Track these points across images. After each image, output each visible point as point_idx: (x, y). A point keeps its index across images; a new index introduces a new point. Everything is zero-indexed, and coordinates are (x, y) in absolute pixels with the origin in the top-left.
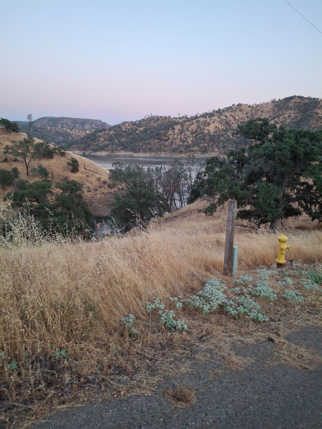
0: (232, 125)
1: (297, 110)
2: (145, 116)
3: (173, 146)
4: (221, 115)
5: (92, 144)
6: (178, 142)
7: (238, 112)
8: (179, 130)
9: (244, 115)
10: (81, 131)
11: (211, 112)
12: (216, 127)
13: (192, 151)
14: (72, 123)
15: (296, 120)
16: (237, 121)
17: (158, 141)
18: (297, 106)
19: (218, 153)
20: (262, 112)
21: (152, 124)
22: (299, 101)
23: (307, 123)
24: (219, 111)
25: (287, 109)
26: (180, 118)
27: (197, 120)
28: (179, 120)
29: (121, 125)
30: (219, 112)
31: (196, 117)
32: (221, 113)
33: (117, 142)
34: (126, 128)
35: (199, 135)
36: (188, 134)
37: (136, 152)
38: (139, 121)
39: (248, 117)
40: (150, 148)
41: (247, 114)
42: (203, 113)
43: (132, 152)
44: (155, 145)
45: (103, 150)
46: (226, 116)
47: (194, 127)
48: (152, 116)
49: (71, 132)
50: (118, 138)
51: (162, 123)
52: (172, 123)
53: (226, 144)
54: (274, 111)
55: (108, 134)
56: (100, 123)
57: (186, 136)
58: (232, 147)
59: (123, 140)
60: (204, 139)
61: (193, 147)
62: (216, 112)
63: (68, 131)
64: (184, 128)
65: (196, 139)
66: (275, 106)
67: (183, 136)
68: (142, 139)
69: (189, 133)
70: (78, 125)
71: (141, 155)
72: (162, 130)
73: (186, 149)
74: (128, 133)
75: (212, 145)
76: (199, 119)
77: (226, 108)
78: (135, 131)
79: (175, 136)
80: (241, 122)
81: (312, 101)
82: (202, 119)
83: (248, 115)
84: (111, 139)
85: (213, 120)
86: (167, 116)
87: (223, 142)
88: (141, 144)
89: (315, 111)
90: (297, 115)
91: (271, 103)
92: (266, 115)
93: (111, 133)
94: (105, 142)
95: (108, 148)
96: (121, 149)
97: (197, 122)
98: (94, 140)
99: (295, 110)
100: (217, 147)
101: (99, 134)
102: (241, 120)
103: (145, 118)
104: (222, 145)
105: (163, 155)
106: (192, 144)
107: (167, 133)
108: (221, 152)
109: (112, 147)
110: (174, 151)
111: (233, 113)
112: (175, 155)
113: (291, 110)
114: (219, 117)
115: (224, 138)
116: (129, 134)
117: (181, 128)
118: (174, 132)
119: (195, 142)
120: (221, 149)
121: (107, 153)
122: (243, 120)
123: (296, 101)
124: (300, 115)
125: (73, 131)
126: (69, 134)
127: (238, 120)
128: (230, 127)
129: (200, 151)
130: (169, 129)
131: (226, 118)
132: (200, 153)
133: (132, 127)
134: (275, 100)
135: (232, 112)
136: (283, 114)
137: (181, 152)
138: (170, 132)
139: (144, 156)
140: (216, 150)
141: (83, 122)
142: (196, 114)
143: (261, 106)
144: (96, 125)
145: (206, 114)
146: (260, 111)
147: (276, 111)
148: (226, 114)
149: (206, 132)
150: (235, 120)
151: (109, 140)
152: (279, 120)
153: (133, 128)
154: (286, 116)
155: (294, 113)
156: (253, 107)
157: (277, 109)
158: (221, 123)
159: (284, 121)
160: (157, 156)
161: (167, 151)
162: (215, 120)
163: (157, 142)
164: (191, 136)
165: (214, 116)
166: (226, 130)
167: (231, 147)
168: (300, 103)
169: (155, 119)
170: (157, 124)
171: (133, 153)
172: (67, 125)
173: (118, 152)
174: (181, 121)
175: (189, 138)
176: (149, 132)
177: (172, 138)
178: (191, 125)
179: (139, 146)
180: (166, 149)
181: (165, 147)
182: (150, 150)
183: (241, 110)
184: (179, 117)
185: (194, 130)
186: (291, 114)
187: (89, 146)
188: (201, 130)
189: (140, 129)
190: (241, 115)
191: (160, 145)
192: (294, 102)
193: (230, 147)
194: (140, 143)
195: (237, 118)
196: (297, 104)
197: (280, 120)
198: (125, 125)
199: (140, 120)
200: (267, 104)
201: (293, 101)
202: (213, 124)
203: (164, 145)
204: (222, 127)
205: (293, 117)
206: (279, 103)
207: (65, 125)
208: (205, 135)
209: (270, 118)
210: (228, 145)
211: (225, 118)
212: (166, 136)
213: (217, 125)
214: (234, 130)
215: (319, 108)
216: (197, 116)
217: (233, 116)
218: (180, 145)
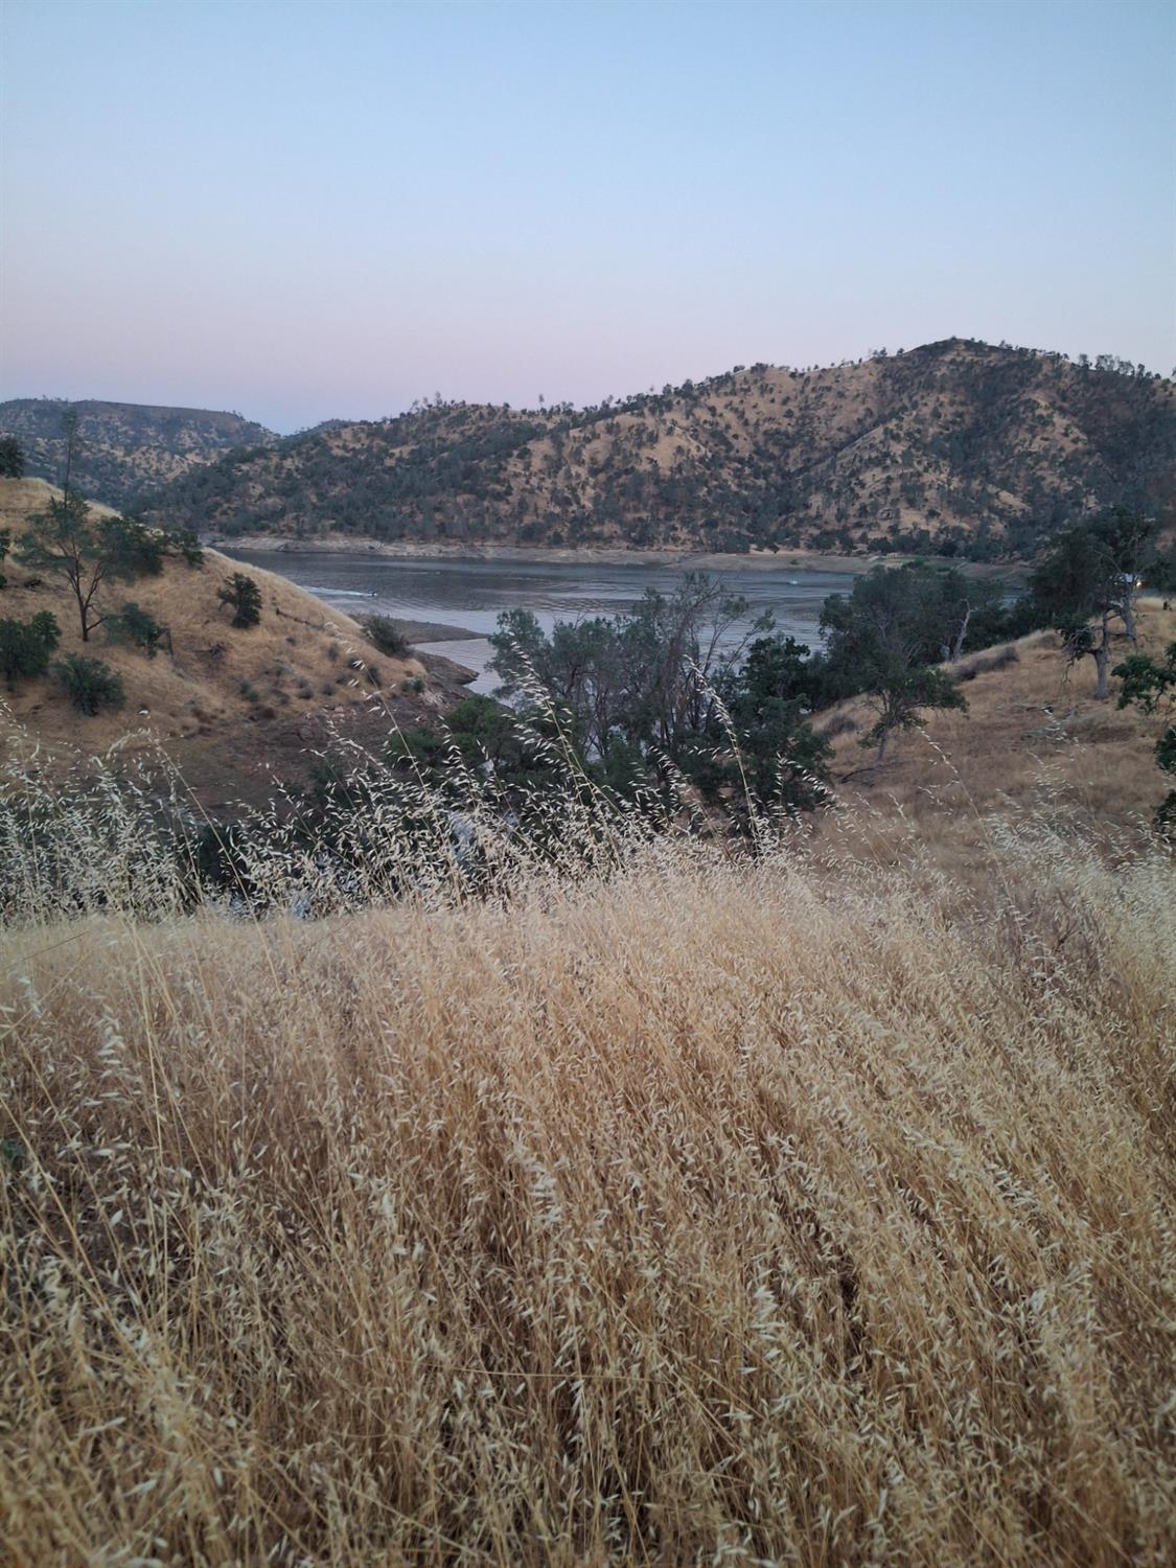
0: (733, 441)
1: (962, 389)
2: (416, 403)
3: (528, 519)
4: (695, 405)
5: (218, 505)
6: (543, 502)
7: (754, 397)
8: (546, 457)
9: (776, 407)
10: (167, 456)
11: (659, 392)
12: (680, 450)
13: (598, 537)
14: (130, 424)
15: (957, 428)
16: (751, 429)
17: (472, 497)
18: (961, 377)
19: (689, 545)
20: (841, 395)
21: (441, 432)
22: (969, 359)
23: (997, 438)
24: (687, 391)
25: (929, 386)
26: (548, 414)
27: (609, 421)
28: (541, 420)
29: (324, 435)
30: (689, 394)
31: (606, 412)
32: (695, 399)
33: (314, 499)
34: (345, 448)
35: (621, 480)
36: (578, 476)
37: (389, 540)
38: (393, 421)
39: (789, 414)
40: (443, 524)
41: (785, 401)
42: (629, 398)
43: (375, 537)
44: (460, 513)
45: (263, 528)
46: (712, 410)
47: (599, 448)
48: (439, 402)
49: (128, 459)
50: (316, 484)
51: (479, 428)
52: (518, 431)
53: (716, 514)
54: (884, 393)
55: (279, 467)
56: (237, 425)
57: (574, 482)
58: (739, 525)
59: (335, 491)
60: (638, 495)
61: (601, 522)
62: (678, 392)
63: (119, 453)
64: (566, 451)
65: (608, 492)
66: (884, 376)
67: (561, 484)
68: (410, 489)
69: (583, 471)
70: (151, 432)
71: (411, 549)
72: (482, 456)
73: (573, 531)
74: (356, 468)
75: (668, 517)
76: (618, 419)
77: (711, 380)
78: (381, 460)
79: (534, 481)
80: (765, 433)
81: (1014, 360)
82: (626, 420)
83: (792, 406)
84: (289, 489)
85: (669, 424)
86: (498, 403)
87: (705, 504)
88: (406, 509)
89: (1025, 397)
90: (961, 409)
91: (871, 364)
92: (855, 406)
93: (288, 463)
94: (269, 501)
95: (282, 523)
96: (333, 528)
97: (609, 429)
98: (225, 492)
99: (953, 390)
100: (684, 523)
101: (245, 467)
102: (767, 426)
103: (414, 412)
104: (703, 515)
105: (491, 551)
106: (596, 511)
107: (502, 468)
108: (701, 543)
109: (297, 518)
110: (530, 535)
111: (736, 400)
112: (535, 551)
113: (942, 390)
114: (689, 414)
115: (709, 492)
116: (357, 471)
117: (552, 452)
118: (527, 467)
119: (604, 504)
120: (702, 532)
121: (278, 543)
122: (775, 426)
123: (959, 359)
124: (971, 409)
125: (137, 455)
126: (123, 465)
127: (757, 424)
128: (727, 451)
129: (627, 536)
130: (510, 455)
131: (714, 415)
132: (625, 544)
133: (367, 442)
134: (883, 352)
135: (733, 393)
136: (915, 406)
137: (557, 541)
138: (514, 466)
139: (421, 552)
140: (683, 534)
141: (172, 422)
142: (606, 398)
143: (836, 373)
144: (222, 434)
145: (639, 397)
146: (832, 394)
147: (889, 393)
148: (713, 401)
149: (645, 467)
150: (746, 423)
151: (284, 493)
152: (899, 427)
153: (370, 448)
154: (926, 411)
155: (952, 403)
156: (808, 379)
157: (893, 384)
158: (695, 437)
159: (919, 431)
160: (469, 554)
161: (504, 536)
162: (674, 423)
163: (467, 505)
164: (592, 481)
165: (669, 406)
166: (714, 463)
167: (735, 525)
168: (972, 365)
169: (453, 414)
170: (462, 433)
171: (377, 544)
172: (108, 430)
173: (323, 538)
174: (550, 426)
175: (583, 488)
176: (433, 464)
177: (524, 490)
178: (588, 440)
179: (399, 517)
180: (502, 529)
181: (499, 520)
182: (443, 532)
183: (764, 390)
184: (543, 410)
185: (601, 458)
186: (941, 405)
187: (209, 514)
188: (626, 459)
189: (396, 451)
190: (765, 408)
191: (478, 515)
192: (953, 362)
193: (731, 523)
194: (404, 504)
195: (751, 416)
196: (962, 369)
197: (905, 426)
198: (338, 435)
199: (397, 416)
200: (856, 368)
201: (948, 358)
202: (668, 438)
203: (496, 513)
204: (699, 449)
205: (950, 418)
206: (901, 364)
207: (102, 431)
208: (640, 480)
209: (869, 421)
210: (723, 519)
211: (709, 417)
212: (498, 481)
213: (683, 443)
214: (741, 461)
215: (1038, 386)
216: (605, 406)
217: (736, 410)
218: (552, 513)
